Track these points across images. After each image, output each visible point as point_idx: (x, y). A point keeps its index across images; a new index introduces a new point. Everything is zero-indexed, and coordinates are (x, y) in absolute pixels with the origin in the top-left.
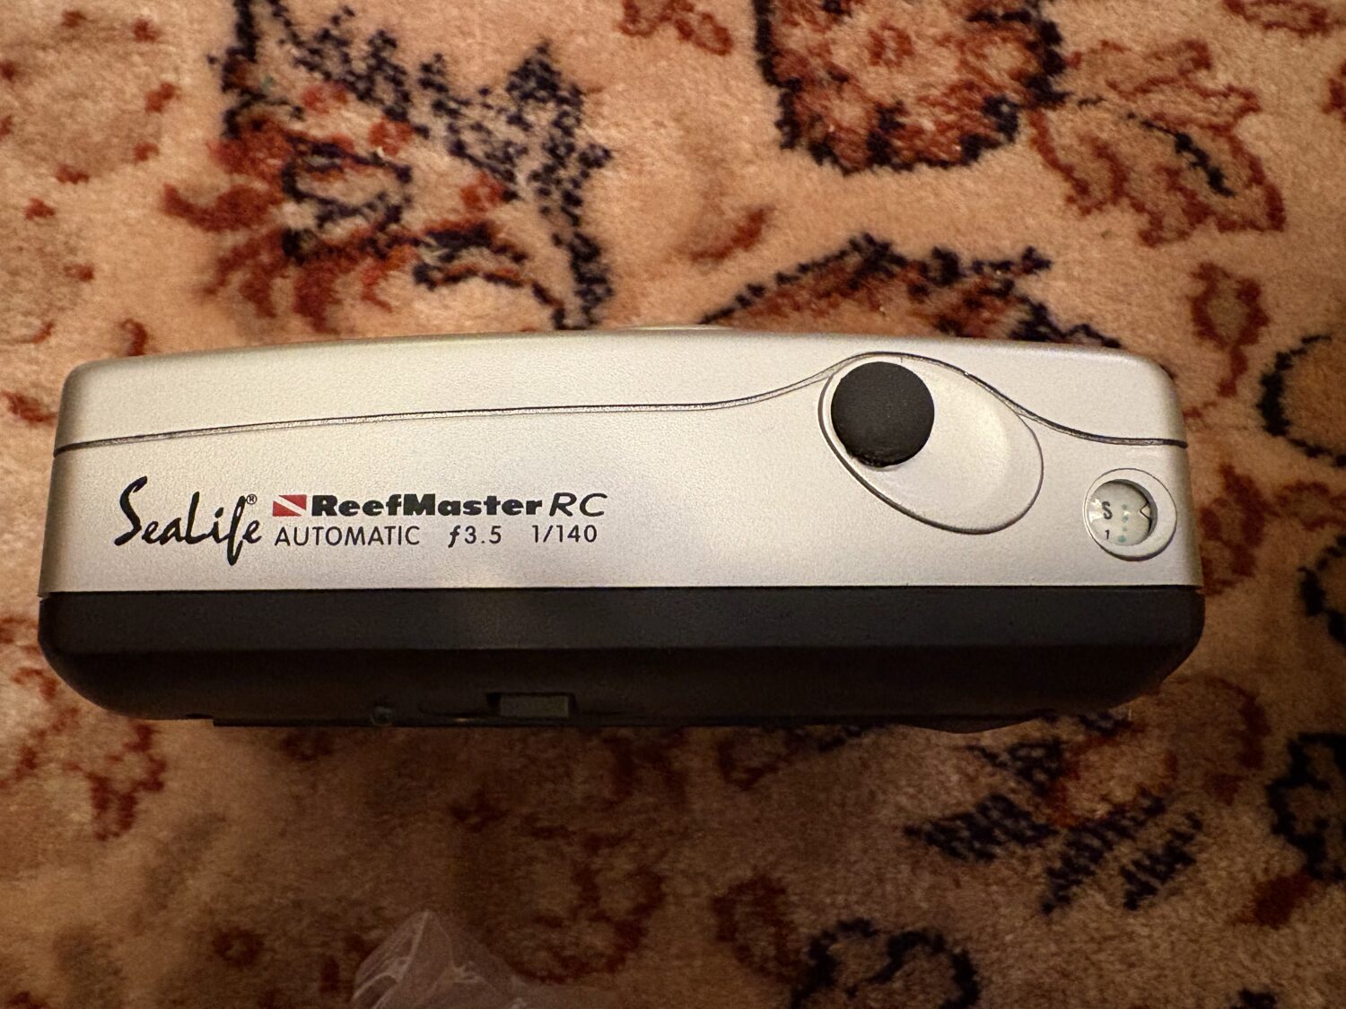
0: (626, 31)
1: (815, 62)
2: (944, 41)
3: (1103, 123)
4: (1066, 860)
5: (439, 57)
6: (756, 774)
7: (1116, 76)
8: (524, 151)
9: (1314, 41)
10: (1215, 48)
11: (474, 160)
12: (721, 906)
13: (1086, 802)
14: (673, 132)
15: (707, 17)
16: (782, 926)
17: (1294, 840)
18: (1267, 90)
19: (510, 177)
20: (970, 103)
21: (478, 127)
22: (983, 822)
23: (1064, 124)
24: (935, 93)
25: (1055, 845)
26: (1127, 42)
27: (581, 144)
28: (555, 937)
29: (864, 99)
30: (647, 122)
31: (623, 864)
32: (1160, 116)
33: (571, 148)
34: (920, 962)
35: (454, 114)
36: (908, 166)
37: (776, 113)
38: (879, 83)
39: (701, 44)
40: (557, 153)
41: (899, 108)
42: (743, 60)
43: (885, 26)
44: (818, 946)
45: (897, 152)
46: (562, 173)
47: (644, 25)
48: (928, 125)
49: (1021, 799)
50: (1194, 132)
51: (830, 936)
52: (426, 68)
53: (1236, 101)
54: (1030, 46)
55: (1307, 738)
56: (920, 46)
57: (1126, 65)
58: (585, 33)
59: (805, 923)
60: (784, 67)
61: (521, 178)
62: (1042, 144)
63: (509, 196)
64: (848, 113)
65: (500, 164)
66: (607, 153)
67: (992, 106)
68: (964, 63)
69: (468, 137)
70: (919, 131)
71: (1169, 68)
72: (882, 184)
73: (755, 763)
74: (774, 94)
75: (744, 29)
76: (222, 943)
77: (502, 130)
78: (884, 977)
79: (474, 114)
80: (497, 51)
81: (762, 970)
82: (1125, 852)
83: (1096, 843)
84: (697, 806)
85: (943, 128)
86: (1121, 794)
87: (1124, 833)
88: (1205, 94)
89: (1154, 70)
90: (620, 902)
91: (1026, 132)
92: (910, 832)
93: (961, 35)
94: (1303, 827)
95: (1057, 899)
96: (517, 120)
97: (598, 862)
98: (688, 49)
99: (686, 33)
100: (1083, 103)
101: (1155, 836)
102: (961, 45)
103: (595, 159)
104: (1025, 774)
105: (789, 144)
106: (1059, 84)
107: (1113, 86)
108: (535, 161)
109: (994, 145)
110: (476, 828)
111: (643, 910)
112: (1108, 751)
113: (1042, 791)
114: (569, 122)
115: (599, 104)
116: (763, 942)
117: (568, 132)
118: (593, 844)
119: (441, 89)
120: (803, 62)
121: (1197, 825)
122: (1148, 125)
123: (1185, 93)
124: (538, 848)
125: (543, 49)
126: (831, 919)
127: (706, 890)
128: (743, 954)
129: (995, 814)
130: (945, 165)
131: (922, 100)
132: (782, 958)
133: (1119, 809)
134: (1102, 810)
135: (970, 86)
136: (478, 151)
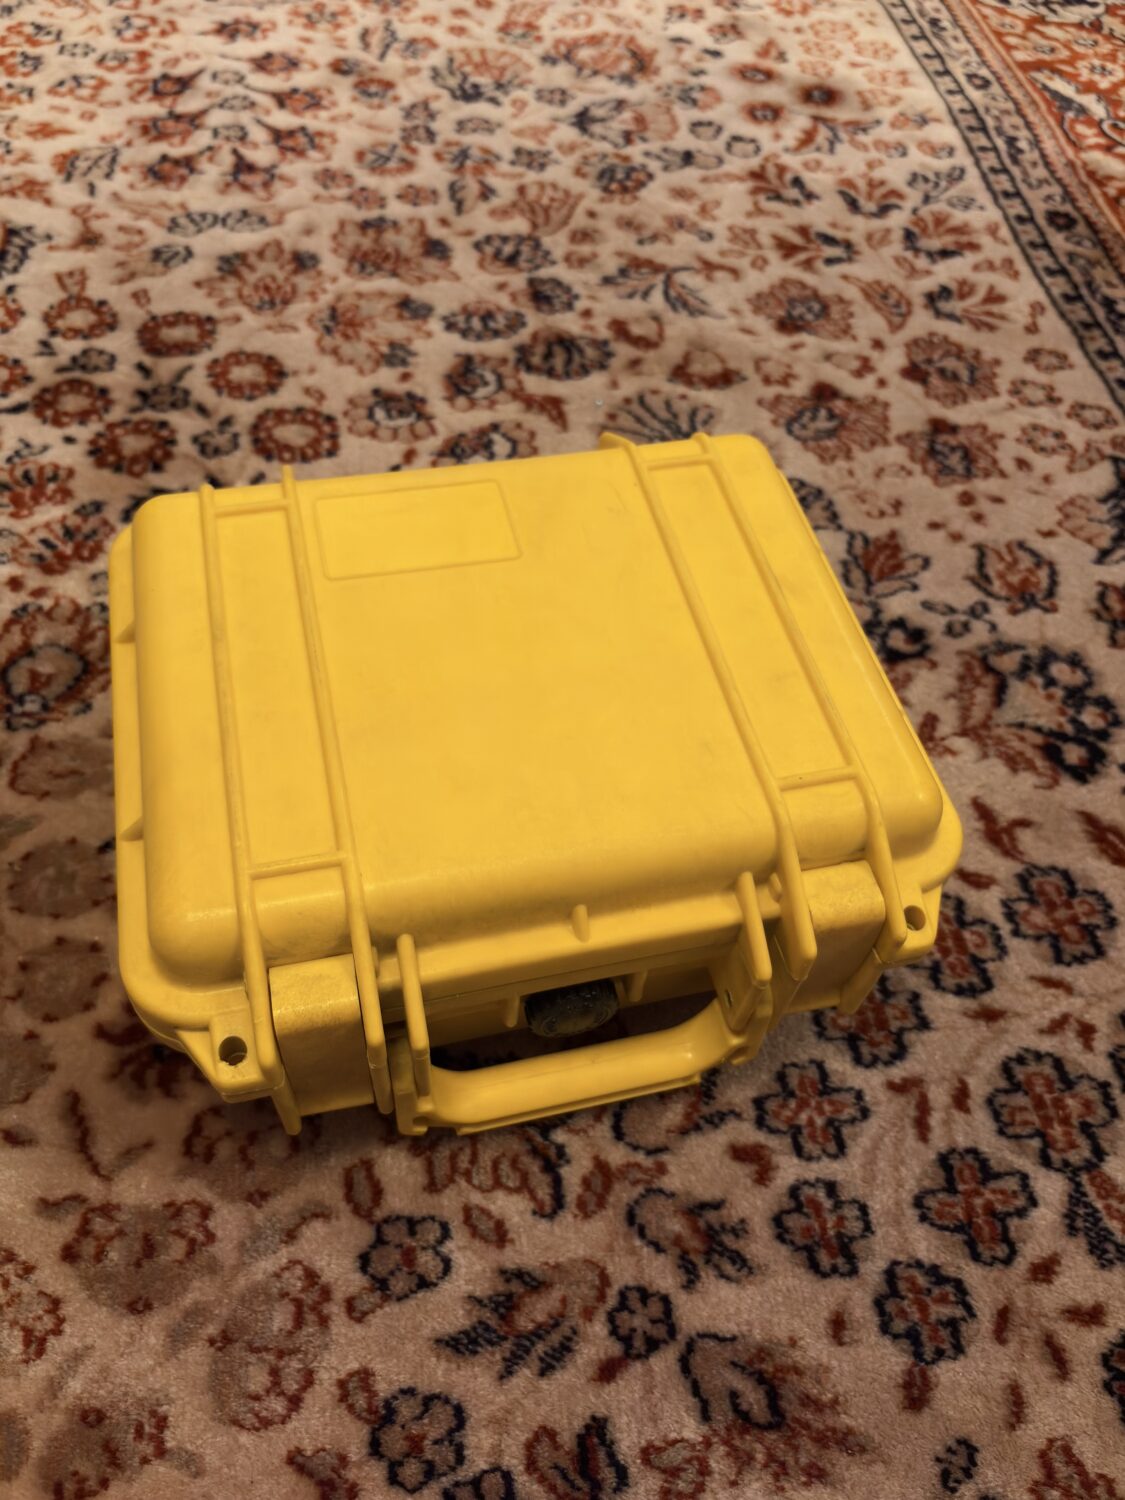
4: (513, 1353)
6: (365, 1314)
13: (524, 1323)
17: (620, 1338)
25: (508, 1345)
28: (256, 1405)
31: (295, 1364)
34: (437, 1408)
44: (387, 1404)
49: (493, 1322)
51: (395, 1398)
55: (627, 1288)
59: (383, 1389)
73: (365, 1308)
78: (420, 1418)
81: (359, 1417)
82: (540, 1348)
83: (528, 1343)
86: (541, 1318)
87: (540, 1337)
90: (291, 1386)
92: (438, 1341)
94: (623, 1331)
95: (507, 1373)
97: (282, 1363)
104: (495, 1310)
110: (220, 1349)
112: (534, 1297)
113: (502, 1317)
116: (361, 1401)
121: (575, 1332)
124: (252, 1358)
126: (395, 1387)
127: (335, 1375)
128: (351, 1408)
129: (480, 1330)
132: (370, 1410)
134: (531, 1326)
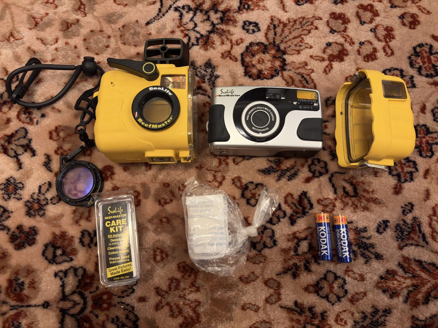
0: (222, 58)
1: (250, 63)
2: (269, 61)
3: (291, 73)
5: (194, 61)
7: (294, 66)
8: (206, 75)
9: (322, 62)
10: (308, 63)
11: (199, 77)
12: (233, 180)
14: (228, 73)
15: (234, 56)
16: (241, 183)
18: (315, 69)
19: (205, 79)
20: (272, 70)
21: (200, 72)
22: (269, 169)
23: (286, 73)
24: (267, 68)
26: (296, 62)
27: (215, 75)
29: (257, 69)
30: (225, 72)
32: (300, 73)
33: (213, 75)
35: (196, 70)
36: (263, 79)
37: (244, 71)
38: (259, 67)
39: (233, 60)
40: (212, 76)
41: (262, 70)
42: (239, 63)
43: (260, 58)
45: (261, 77)
46: (212, 79)
47: (225, 57)
48: (266, 73)
50: (304, 75)
52: (192, 63)
53: (311, 71)
54: (281, 62)
56: (265, 61)
57: (295, 65)
58: (216, 58)
60: (245, 64)
61: (206, 80)
62: (282, 76)
63: (204, 82)
64: (254, 71)
65: (203, 77)
66: (219, 76)
67: (276, 70)
68: (272, 64)
69: (198, 73)
70: (265, 74)
71: (301, 66)
72: (259, 81)
74: (244, 68)
75: (239, 58)
76: (164, 184)
77: (203, 72)
79: (199, 70)
80: (203, 60)
84: (230, 167)
85: (268, 73)
88: (306, 70)
89: (299, 66)
91: (280, 74)
93: (271, 60)
96: (205, 71)
98: (231, 61)
99: (231, 58)
100: (289, 70)
101: (293, 171)
102: (271, 61)
103: (217, 77)
105: (245, 75)
106: (286, 67)
107: (293, 68)
108: (208, 77)
109: (275, 76)
111: (223, 180)
114: (213, 71)
115: (218, 69)
117: (213, 73)
118: (216, 172)
119: (194, 66)
120: (248, 63)
122: (298, 74)
123: (303, 69)
125: (209, 60)
130: (268, 79)
131: (265, 69)
133: (288, 168)
135: (272, 67)
136: (200, 75)
